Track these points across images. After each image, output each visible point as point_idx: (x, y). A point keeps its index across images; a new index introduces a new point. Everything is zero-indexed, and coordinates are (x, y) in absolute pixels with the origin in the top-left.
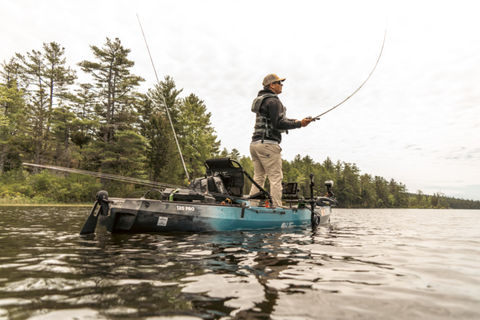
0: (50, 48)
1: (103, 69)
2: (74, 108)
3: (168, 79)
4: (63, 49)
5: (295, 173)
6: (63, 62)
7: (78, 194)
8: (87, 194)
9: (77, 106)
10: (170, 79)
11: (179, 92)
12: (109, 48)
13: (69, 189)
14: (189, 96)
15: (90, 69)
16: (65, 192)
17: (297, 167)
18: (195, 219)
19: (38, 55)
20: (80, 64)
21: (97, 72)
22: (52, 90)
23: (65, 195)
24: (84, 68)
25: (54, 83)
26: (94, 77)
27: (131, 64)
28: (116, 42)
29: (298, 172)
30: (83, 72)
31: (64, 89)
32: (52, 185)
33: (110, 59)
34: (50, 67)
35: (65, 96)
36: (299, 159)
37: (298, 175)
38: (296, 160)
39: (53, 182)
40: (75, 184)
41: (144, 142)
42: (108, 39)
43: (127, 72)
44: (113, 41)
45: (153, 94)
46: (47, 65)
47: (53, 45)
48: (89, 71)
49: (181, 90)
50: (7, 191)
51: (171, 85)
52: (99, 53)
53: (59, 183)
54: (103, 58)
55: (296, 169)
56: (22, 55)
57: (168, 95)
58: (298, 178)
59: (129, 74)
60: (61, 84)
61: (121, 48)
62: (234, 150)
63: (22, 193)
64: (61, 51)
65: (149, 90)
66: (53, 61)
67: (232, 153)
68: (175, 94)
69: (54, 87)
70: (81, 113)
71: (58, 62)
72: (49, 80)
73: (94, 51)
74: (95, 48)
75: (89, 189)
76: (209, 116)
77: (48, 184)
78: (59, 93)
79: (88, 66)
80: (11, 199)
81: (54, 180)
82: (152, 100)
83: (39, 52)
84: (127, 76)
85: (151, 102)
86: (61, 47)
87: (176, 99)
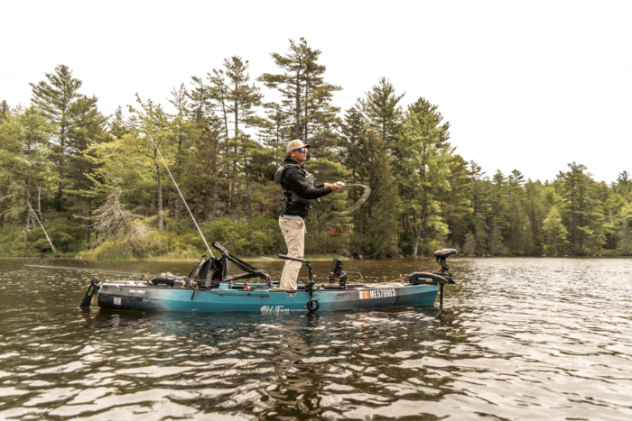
0: (232, 63)
1: (291, 81)
2: (266, 134)
3: (383, 81)
4: (247, 62)
5: (617, 201)
6: (247, 79)
7: (259, 246)
8: (271, 244)
9: (268, 132)
10: (386, 82)
11: (399, 98)
12: (294, 52)
13: (249, 239)
14: (417, 101)
15: (275, 83)
16: (244, 243)
17: (620, 192)
18: (144, 300)
19: (220, 74)
20: (260, 79)
21: (283, 86)
22: (236, 115)
23: (244, 246)
24: (267, 83)
25: (239, 106)
26: (282, 93)
27: (322, 69)
28: (301, 43)
29: (622, 200)
30: (267, 88)
31: (250, 113)
32: (229, 234)
33: (296, 67)
34: (233, 87)
35: (252, 121)
36: (625, 178)
37: (622, 205)
38: (620, 181)
39: (230, 231)
40: (256, 232)
41: (342, 172)
42: (291, 41)
43: (319, 81)
44: (298, 43)
45: (363, 105)
46: (230, 85)
47: (235, 59)
48: (274, 86)
49: (403, 95)
50: (178, 243)
51: (388, 90)
52: (282, 61)
53: (238, 231)
54: (287, 67)
55: (619, 196)
56: (198, 77)
57: (384, 104)
58: (623, 209)
59: (322, 83)
60: (248, 107)
61: (309, 50)
62: (515, 172)
63: (195, 245)
64: (244, 64)
65: (359, 100)
66: (236, 79)
67: (510, 177)
68: (394, 102)
69: (239, 111)
70: (274, 140)
71: (241, 80)
72: (233, 103)
73: (275, 60)
74: (275, 56)
75: (274, 239)
76: (446, 127)
77: (225, 233)
78: (245, 118)
79: (271, 80)
80: (181, 253)
81: (232, 227)
82: (363, 113)
83: (221, 71)
84: (320, 86)
85: (360, 115)
86: (243, 61)
87: (396, 107)
